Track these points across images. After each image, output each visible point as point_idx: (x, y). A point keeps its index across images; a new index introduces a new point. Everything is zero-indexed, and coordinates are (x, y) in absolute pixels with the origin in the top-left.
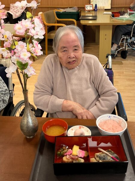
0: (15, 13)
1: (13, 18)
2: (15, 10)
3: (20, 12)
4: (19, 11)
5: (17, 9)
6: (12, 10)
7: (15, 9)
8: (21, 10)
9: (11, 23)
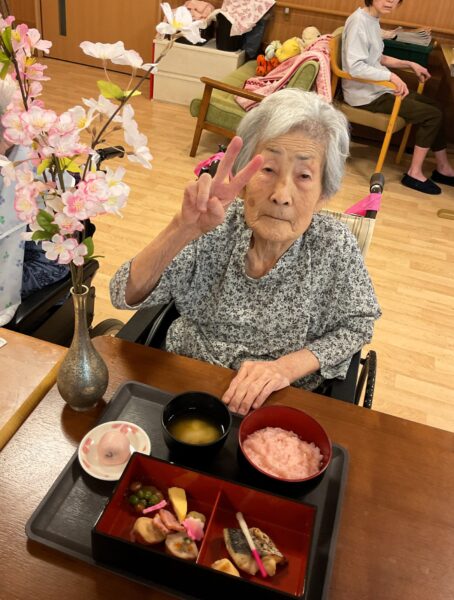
0: (239, 19)
1: (232, 35)
2: (240, 10)
3: (252, 18)
4: (250, 15)
5: (245, 8)
6: (229, 8)
7: (239, 6)
8: (257, 13)
9: (220, 47)
